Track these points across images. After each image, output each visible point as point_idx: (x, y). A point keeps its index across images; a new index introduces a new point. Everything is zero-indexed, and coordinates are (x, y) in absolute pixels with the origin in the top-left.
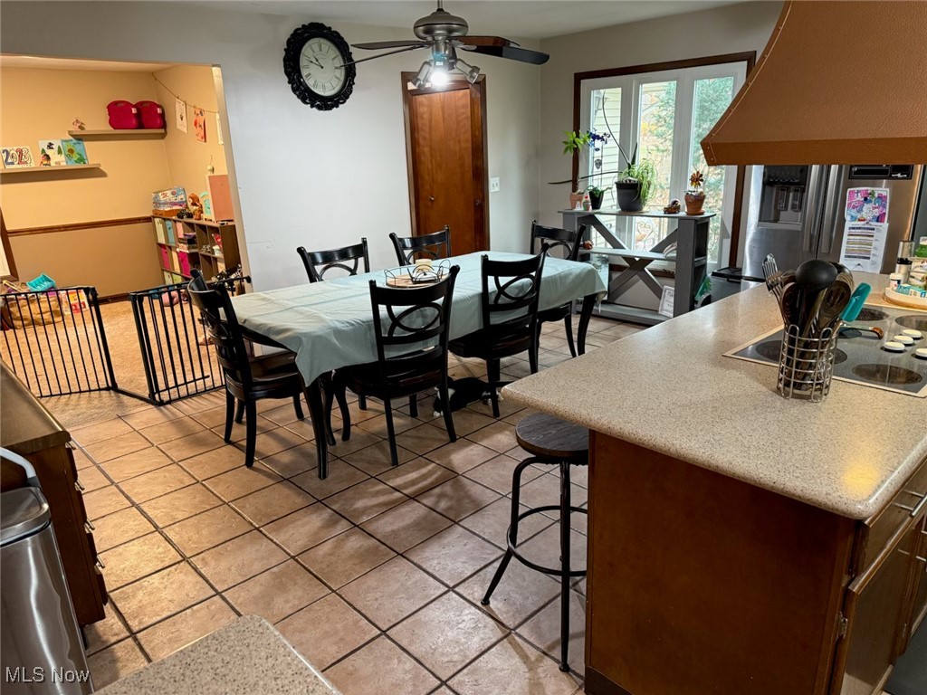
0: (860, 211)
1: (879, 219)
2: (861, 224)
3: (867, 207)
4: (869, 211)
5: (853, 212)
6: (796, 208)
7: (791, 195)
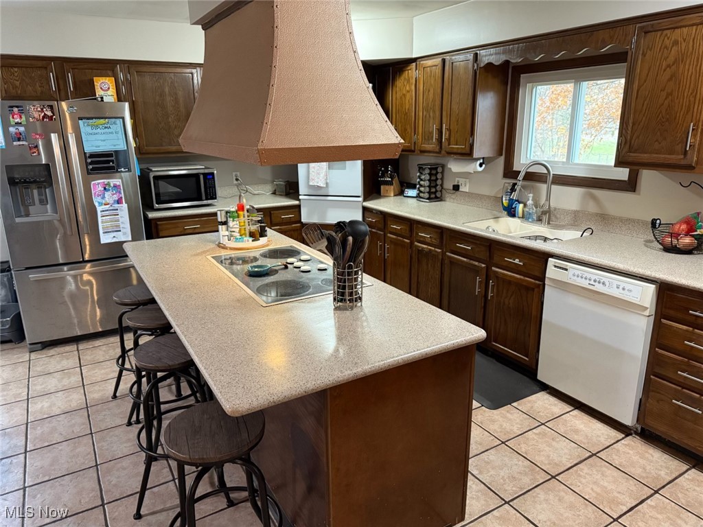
0: (103, 198)
1: (119, 201)
2: (107, 207)
3: (107, 194)
4: (110, 197)
5: (99, 199)
6: (43, 202)
7: (35, 192)
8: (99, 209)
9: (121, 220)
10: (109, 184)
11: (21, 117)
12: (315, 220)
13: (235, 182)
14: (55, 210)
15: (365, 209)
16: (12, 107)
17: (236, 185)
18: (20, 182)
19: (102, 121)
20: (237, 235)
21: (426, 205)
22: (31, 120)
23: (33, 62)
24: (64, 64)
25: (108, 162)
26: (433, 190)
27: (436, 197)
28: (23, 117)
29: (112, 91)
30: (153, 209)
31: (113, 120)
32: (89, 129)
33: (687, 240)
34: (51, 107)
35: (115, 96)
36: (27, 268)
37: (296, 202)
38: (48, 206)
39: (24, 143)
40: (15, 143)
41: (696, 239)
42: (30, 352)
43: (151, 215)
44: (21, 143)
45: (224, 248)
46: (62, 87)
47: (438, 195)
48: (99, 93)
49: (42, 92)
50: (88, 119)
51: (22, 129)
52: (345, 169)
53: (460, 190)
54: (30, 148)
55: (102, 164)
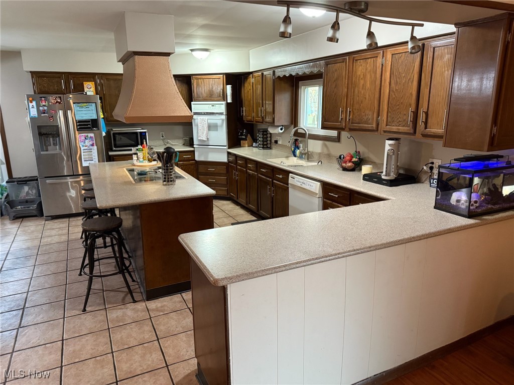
0: (85, 143)
1: (93, 145)
2: (86, 148)
3: (87, 141)
4: (88, 143)
5: (82, 144)
6: (55, 144)
7: (51, 139)
8: (82, 148)
9: (93, 154)
10: (87, 136)
11: (45, 102)
12: (202, 159)
13: (162, 138)
14: (60, 149)
15: (229, 153)
16: (41, 97)
17: (162, 139)
18: (44, 134)
19: (85, 104)
20: (141, 160)
21: (262, 151)
22: (50, 104)
23: (54, 75)
24: (69, 75)
25: (88, 125)
26: (265, 143)
27: (267, 147)
28: (47, 102)
29: (93, 89)
30: (112, 151)
31: (91, 104)
32: (78, 108)
33: (350, 164)
34: (60, 97)
35: (95, 92)
36: (46, 177)
37: (193, 149)
38: (57, 147)
39: (46, 115)
40: (42, 115)
41: (353, 163)
42: (46, 221)
43: (110, 153)
44: (45, 115)
45: (135, 166)
46: (68, 87)
47: (269, 146)
48: (86, 90)
49: (58, 89)
50: (78, 103)
51: (46, 108)
52: (217, 130)
53: (278, 143)
54: (49, 117)
55: (85, 126)
